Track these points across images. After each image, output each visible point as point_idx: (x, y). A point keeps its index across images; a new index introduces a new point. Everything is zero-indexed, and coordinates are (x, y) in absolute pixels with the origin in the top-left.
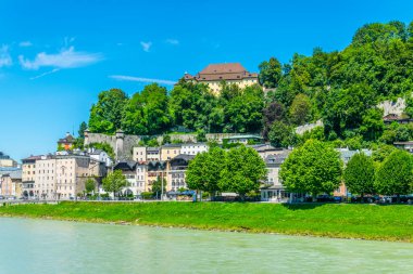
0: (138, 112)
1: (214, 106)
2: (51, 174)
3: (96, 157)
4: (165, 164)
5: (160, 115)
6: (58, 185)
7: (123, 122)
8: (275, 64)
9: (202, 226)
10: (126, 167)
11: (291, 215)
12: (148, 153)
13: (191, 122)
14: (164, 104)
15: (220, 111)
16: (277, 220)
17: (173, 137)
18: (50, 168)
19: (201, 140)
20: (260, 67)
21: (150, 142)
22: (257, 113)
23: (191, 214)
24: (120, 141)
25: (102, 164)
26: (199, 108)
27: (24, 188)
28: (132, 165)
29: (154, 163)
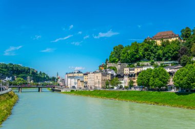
0: (126, 54)
1: (158, 50)
2: (93, 79)
3: (110, 72)
4: (135, 75)
5: (135, 55)
6: (95, 83)
7: (121, 58)
8: (188, 30)
9: (140, 101)
10: (120, 76)
11: (177, 98)
12: (130, 70)
13: (149, 57)
14: (137, 50)
15: (160, 52)
16: (170, 100)
17: (141, 63)
18: (93, 77)
19: (152, 64)
20: (181, 31)
21: (131, 66)
22: (176, 52)
23: (138, 96)
24: (119, 66)
25: (112, 75)
26: (151, 51)
27: (84, 85)
28: (122, 75)
29: (130, 75)
